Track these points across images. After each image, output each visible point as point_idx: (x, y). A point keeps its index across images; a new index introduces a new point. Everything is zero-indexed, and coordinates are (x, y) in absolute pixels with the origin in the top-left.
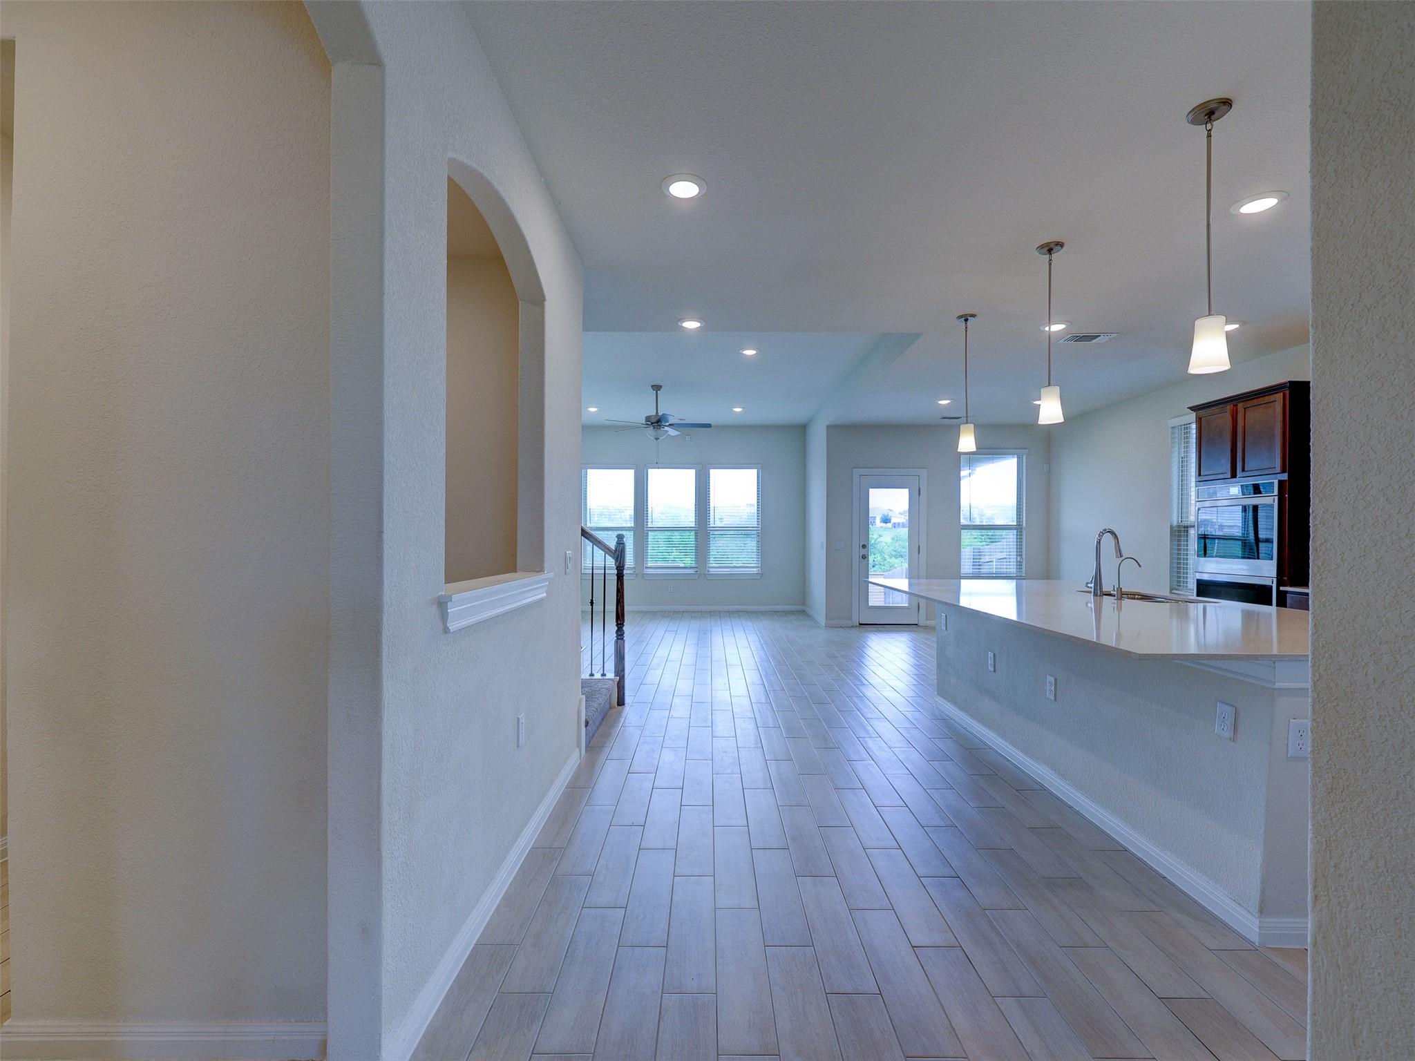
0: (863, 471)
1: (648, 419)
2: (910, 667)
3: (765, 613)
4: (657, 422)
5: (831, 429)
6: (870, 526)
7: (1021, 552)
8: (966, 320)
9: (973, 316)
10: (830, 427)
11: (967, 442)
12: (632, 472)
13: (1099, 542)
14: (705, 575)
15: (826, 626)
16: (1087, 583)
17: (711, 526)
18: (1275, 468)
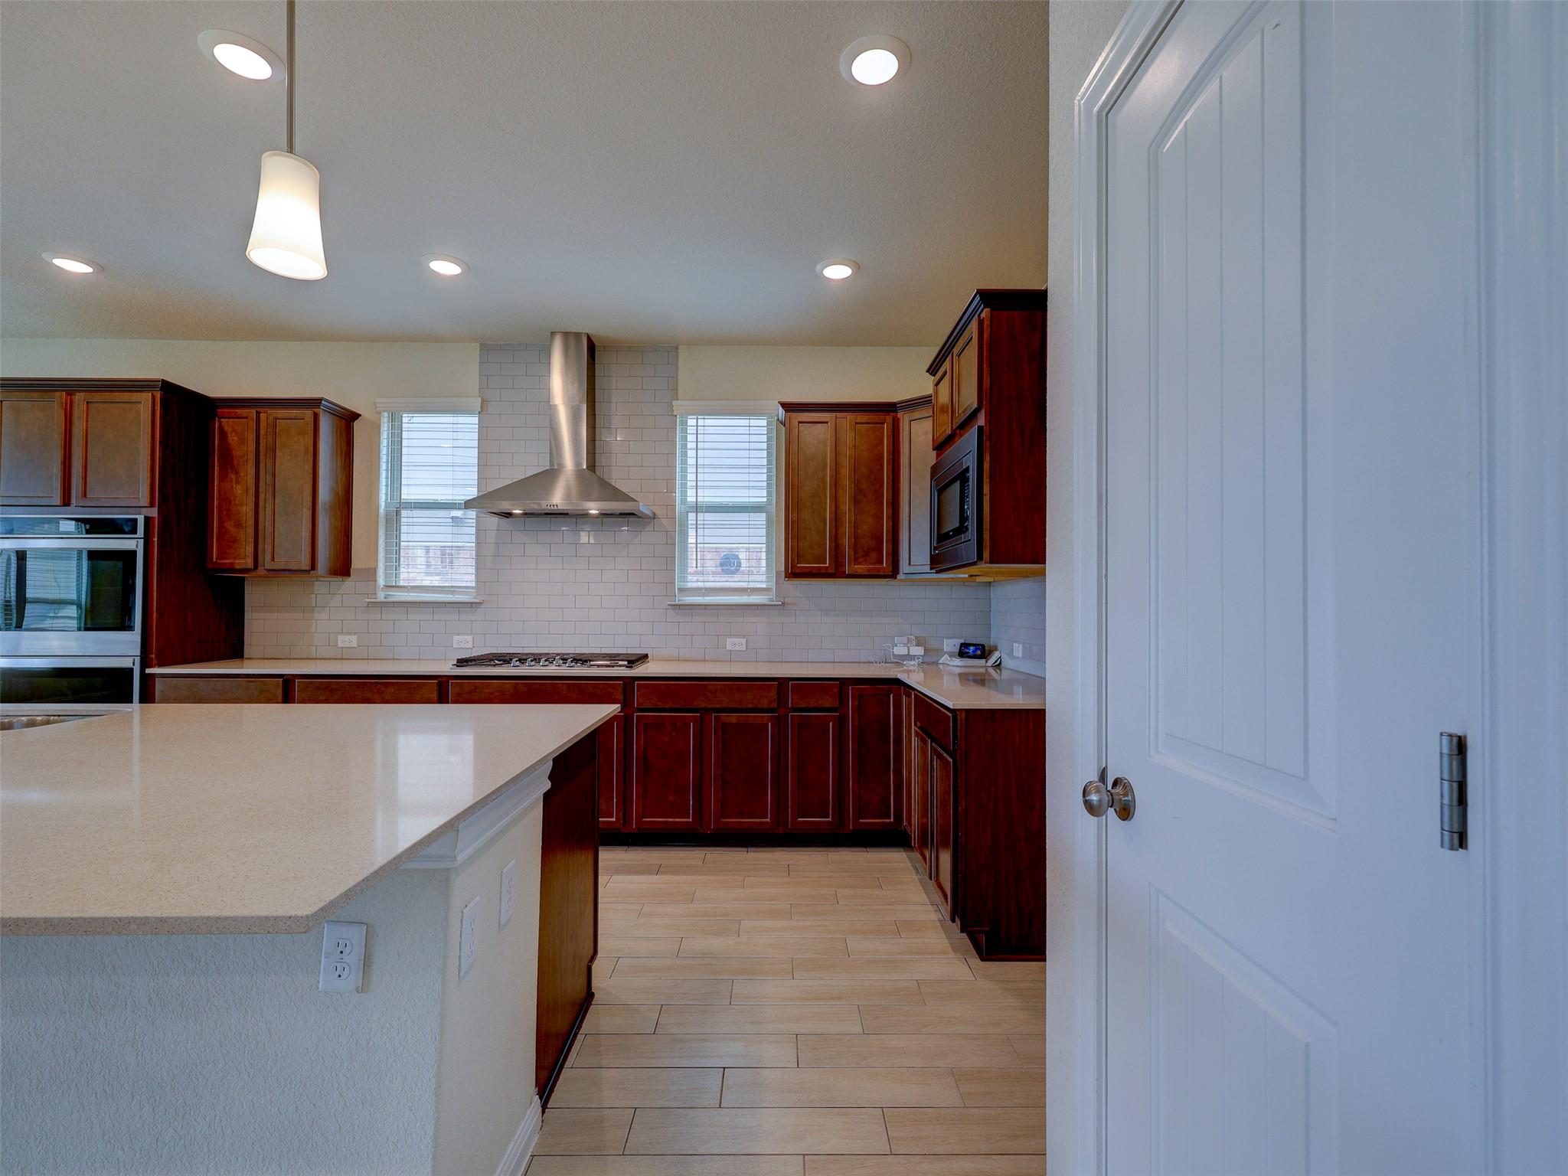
18: (139, 498)
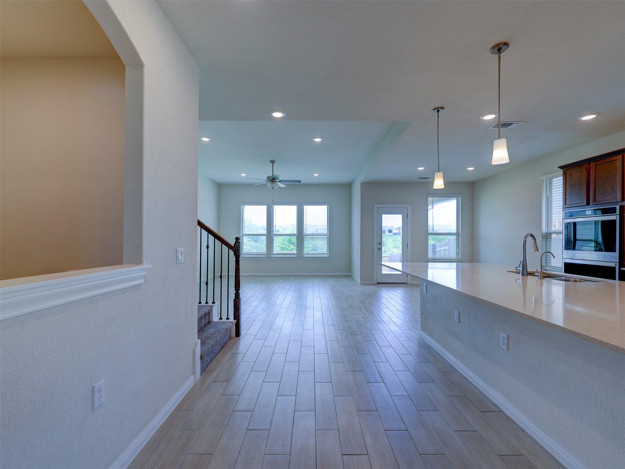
0: (379, 206)
1: (268, 178)
2: (404, 309)
3: (330, 277)
4: (273, 180)
5: (363, 184)
6: (383, 234)
7: (459, 246)
8: (438, 111)
9: (442, 108)
10: (362, 184)
11: (439, 183)
12: (266, 207)
13: (525, 242)
14: (301, 257)
15: (360, 284)
16: (516, 267)
17: (304, 233)
18: (617, 199)
